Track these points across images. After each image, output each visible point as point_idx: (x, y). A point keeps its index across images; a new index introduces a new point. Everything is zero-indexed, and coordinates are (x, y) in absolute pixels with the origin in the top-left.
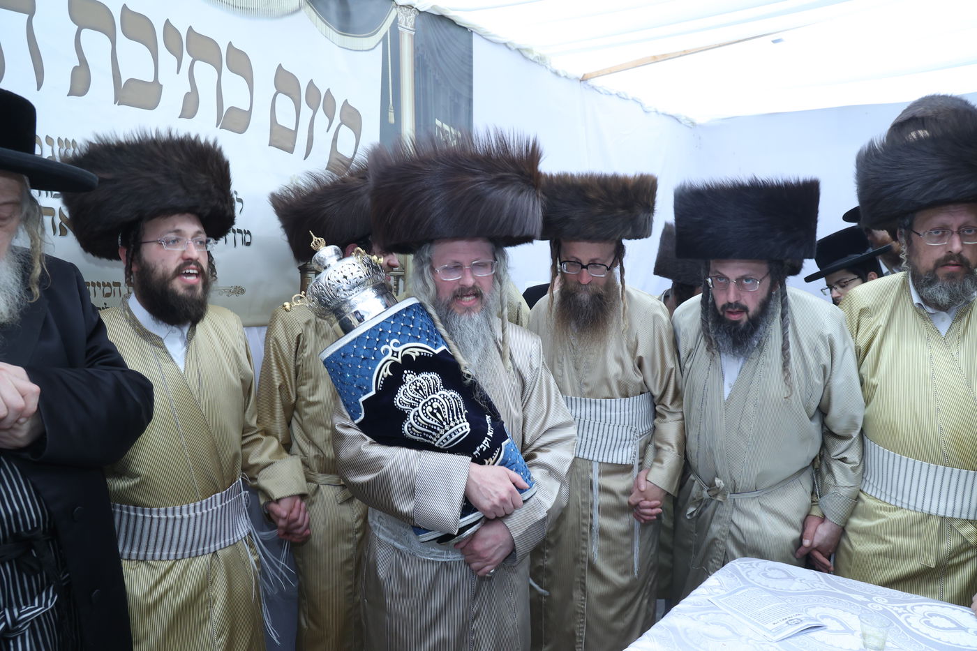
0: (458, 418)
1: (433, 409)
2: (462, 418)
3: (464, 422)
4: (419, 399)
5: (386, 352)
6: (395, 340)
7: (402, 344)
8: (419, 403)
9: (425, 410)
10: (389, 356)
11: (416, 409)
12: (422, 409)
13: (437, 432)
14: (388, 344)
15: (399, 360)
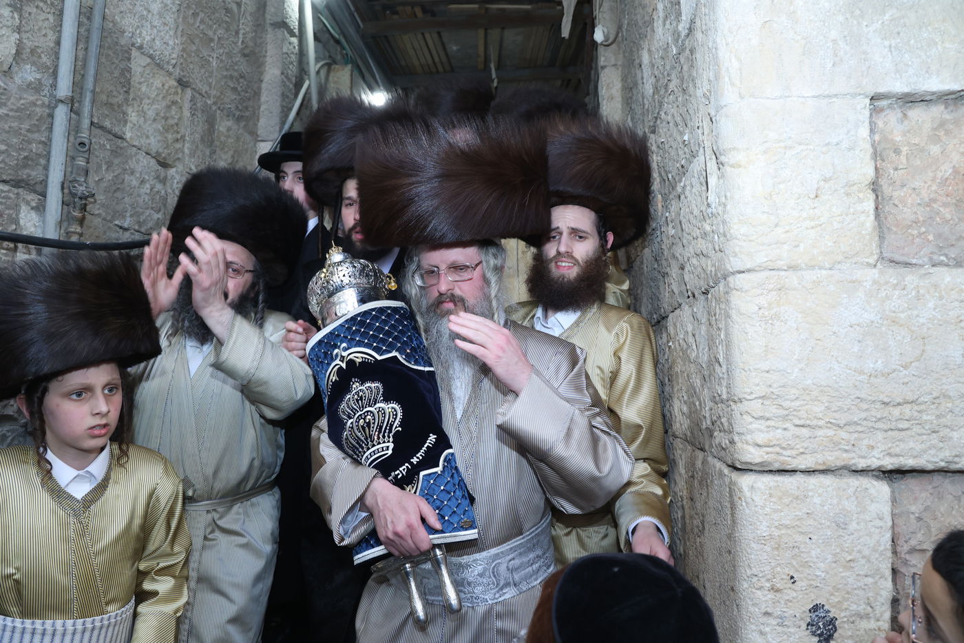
0: (384, 437)
1: (365, 422)
2: (389, 437)
3: (389, 442)
4: (356, 410)
5: (337, 355)
6: (344, 345)
7: (349, 348)
8: (355, 414)
9: (358, 422)
10: (337, 362)
11: (352, 420)
12: (356, 422)
13: (363, 448)
14: (339, 348)
15: (344, 365)
